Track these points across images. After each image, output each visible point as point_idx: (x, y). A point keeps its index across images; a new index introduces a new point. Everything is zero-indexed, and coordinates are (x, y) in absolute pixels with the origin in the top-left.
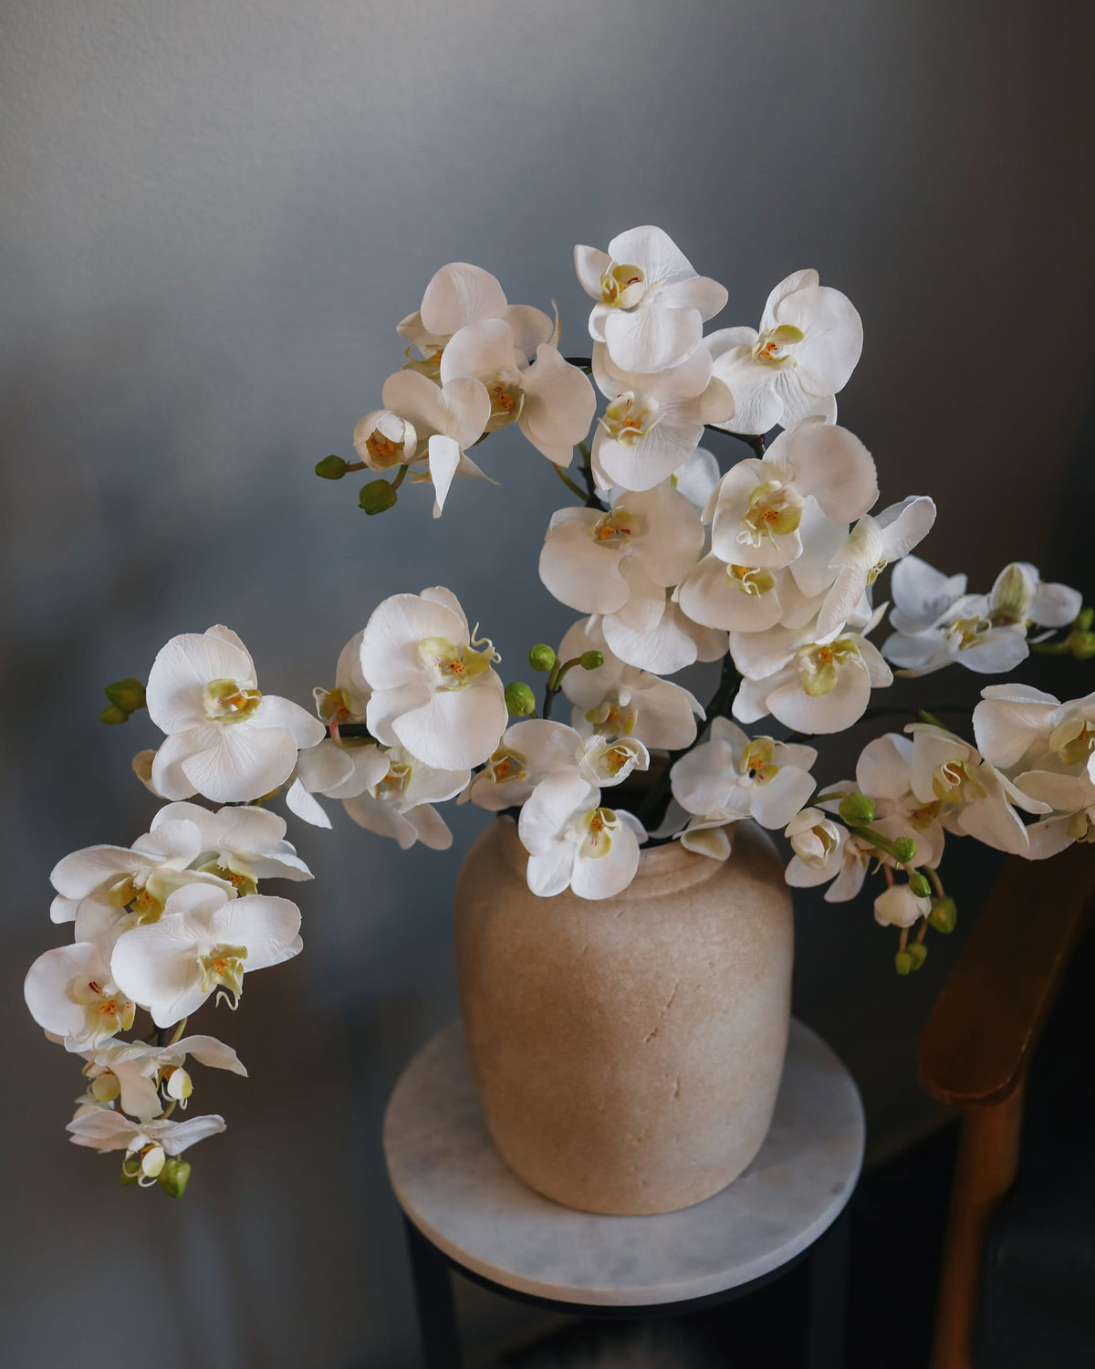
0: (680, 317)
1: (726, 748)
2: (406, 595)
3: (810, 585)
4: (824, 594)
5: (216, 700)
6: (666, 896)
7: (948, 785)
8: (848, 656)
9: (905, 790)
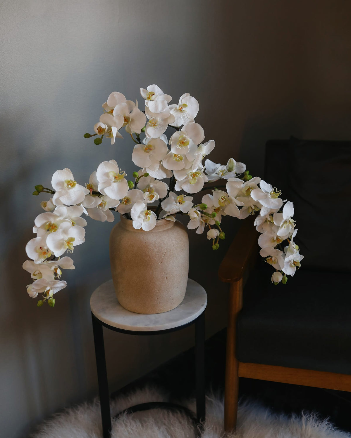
0: (163, 102)
1: (173, 198)
2: (106, 162)
3: (190, 159)
4: (193, 161)
5: (66, 184)
6: (162, 231)
7: (222, 201)
8: (199, 175)
9: (212, 206)
